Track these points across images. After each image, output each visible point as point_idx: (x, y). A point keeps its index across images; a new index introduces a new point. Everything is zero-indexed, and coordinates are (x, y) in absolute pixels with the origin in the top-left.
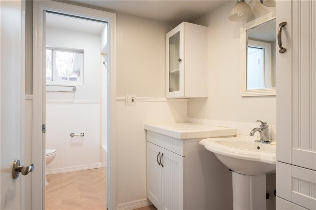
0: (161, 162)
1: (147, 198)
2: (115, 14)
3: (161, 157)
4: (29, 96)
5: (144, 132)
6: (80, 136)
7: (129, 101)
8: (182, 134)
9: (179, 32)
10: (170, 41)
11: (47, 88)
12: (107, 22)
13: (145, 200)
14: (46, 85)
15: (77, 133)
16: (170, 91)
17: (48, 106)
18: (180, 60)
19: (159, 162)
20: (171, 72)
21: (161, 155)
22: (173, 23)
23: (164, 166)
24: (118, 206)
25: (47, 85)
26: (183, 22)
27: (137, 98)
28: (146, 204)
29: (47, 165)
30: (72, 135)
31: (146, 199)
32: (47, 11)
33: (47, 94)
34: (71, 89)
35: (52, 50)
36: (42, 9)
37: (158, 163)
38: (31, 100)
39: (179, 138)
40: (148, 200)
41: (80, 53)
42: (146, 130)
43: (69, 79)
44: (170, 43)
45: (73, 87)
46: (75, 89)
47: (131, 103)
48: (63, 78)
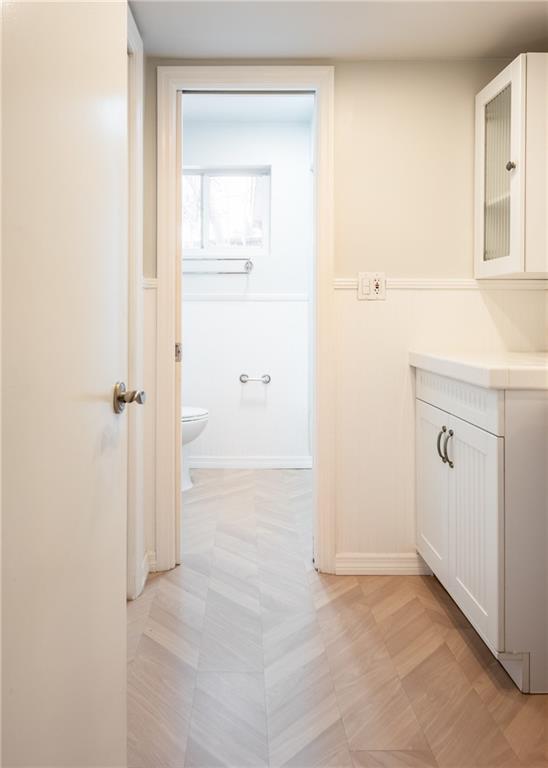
0: (446, 453)
1: (418, 554)
2: (332, 68)
3: (447, 440)
4: (152, 281)
5: (408, 373)
6: (261, 382)
7: (366, 291)
8: (493, 373)
9: (509, 87)
10: (486, 112)
11: (185, 266)
12: (314, 92)
13: (411, 559)
14: (183, 257)
15: (256, 375)
16: (485, 259)
17: (186, 307)
18: (511, 166)
19: (443, 455)
20: (489, 203)
21: (447, 433)
22: (495, 59)
23: (454, 464)
24: (337, 556)
25: (184, 260)
26: (521, 55)
27: (388, 280)
28: (413, 569)
29: (184, 443)
30: (243, 379)
31: (414, 555)
32: (184, 92)
33: (185, 280)
34: (240, 266)
35: (202, 175)
36: (175, 88)
37: (441, 455)
38: (154, 291)
39: (486, 383)
40: (421, 560)
41: (263, 174)
42: (414, 369)
43: (247, 243)
44: (486, 119)
45: (245, 262)
46: (249, 266)
47: (373, 295)
48: (233, 243)
